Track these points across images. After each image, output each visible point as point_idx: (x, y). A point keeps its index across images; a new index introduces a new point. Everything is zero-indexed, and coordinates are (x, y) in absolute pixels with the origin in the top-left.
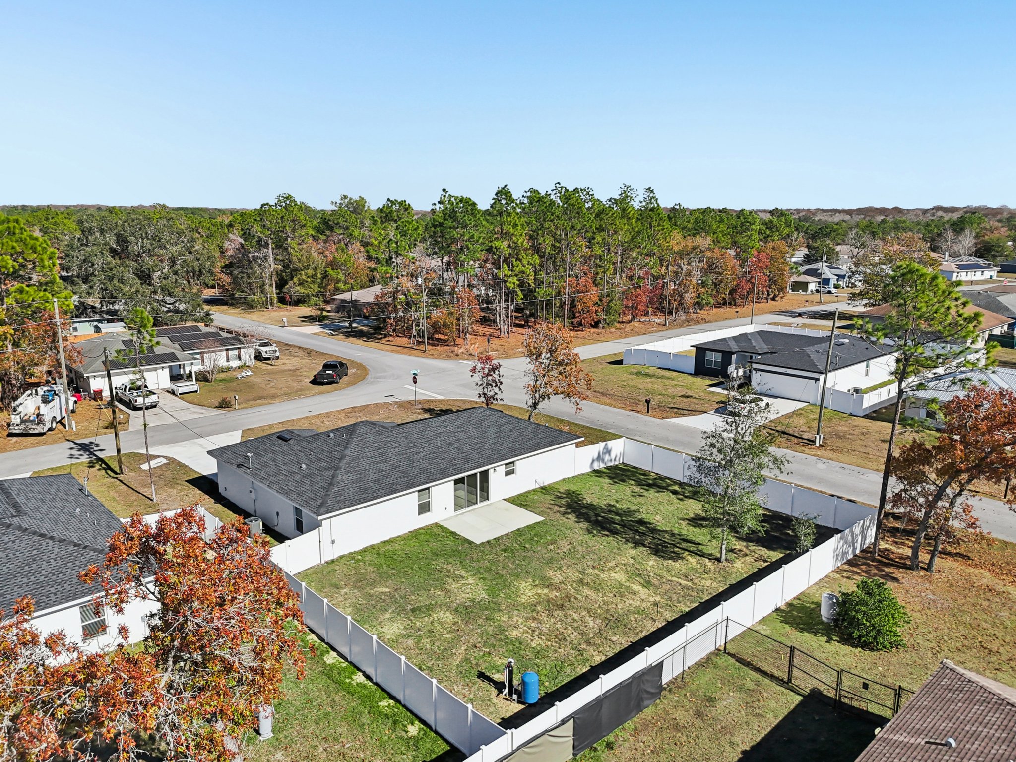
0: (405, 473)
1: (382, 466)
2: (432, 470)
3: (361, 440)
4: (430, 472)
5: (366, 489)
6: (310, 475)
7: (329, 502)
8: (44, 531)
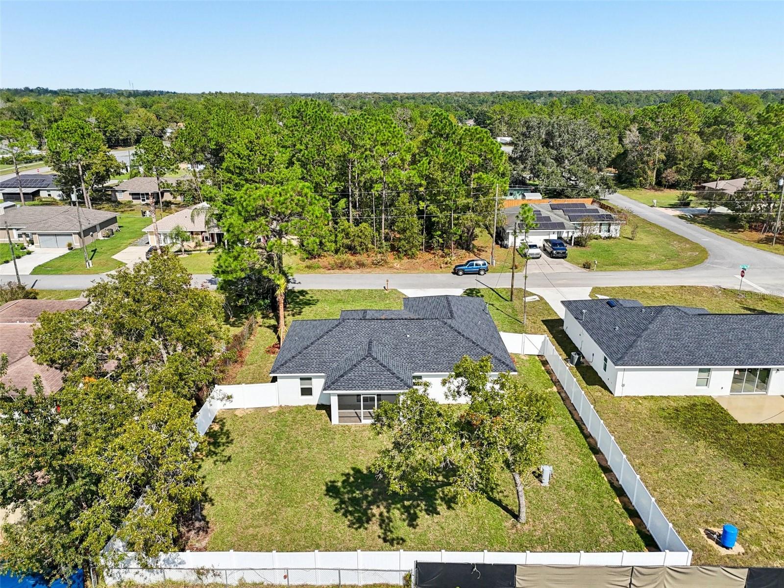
0: (691, 353)
1: (675, 343)
2: (716, 357)
3: (664, 320)
4: (714, 358)
5: (656, 357)
6: (620, 336)
7: (626, 358)
8: (460, 331)
